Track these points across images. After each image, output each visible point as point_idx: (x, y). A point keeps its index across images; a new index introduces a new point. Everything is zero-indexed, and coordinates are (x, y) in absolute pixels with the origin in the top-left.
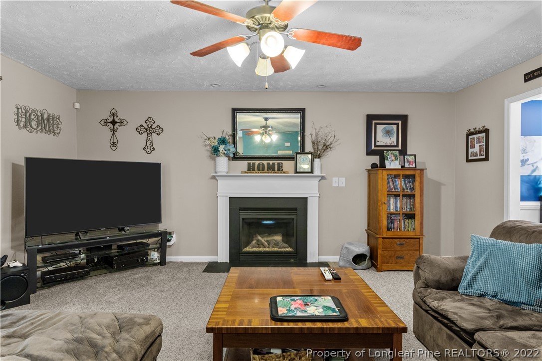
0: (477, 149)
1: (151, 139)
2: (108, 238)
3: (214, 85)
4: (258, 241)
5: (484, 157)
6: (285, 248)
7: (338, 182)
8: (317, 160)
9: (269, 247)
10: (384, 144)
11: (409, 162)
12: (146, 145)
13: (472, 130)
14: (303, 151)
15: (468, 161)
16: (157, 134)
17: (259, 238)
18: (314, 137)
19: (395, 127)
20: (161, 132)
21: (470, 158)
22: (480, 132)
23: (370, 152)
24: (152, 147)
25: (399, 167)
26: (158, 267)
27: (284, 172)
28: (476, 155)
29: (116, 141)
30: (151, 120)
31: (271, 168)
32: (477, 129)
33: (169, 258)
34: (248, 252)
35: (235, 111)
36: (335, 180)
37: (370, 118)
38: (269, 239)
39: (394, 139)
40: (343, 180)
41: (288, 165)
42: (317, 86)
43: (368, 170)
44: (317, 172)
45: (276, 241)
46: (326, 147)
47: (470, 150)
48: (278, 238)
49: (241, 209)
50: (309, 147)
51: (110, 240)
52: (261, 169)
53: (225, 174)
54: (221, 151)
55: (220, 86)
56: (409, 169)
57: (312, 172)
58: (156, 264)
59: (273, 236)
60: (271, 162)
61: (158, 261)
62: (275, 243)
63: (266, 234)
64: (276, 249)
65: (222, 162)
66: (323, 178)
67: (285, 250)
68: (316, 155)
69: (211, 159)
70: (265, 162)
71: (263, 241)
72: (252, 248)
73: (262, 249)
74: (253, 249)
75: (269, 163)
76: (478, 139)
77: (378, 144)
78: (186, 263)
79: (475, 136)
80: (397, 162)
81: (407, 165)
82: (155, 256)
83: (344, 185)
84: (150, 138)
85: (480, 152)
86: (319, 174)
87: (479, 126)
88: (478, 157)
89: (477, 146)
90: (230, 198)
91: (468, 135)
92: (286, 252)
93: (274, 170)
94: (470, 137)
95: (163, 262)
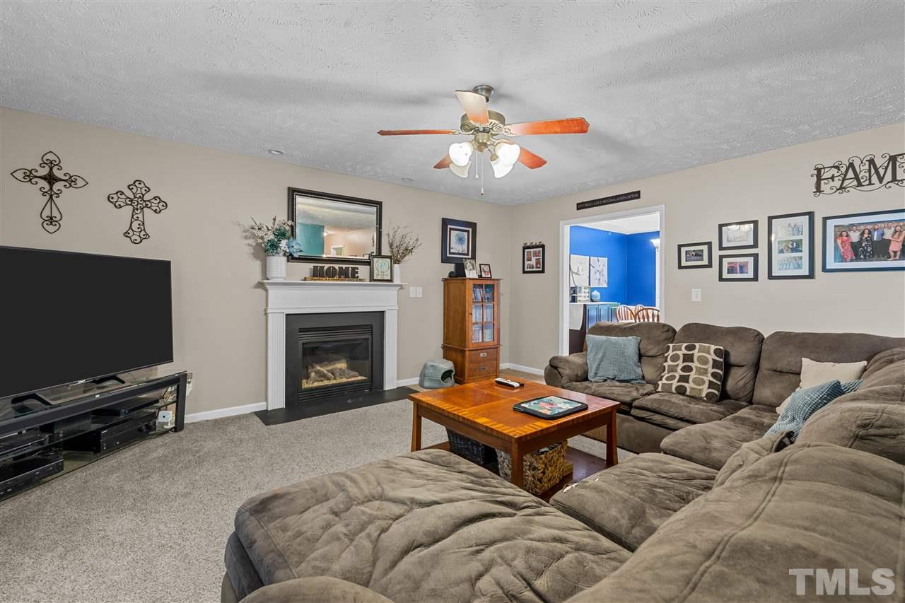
0: (533, 262)
1: (141, 219)
2: (98, 396)
3: (273, 152)
4: (317, 372)
5: (541, 269)
6: (354, 376)
7: (415, 292)
8: (396, 266)
9: (335, 379)
10: (456, 252)
11: (484, 272)
12: (131, 228)
13: (528, 244)
14: (379, 255)
15: (524, 272)
16: (155, 211)
17: (319, 368)
18: (391, 237)
19: (466, 234)
20: (162, 208)
21: (526, 270)
22: (537, 247)
23: (445, 260)
24: (143, 233)
25: (477, 277)
26: (172, 435)
27: (361, 280)
28: (533, 268)
29: (55, 213)
30: (142, 185)
31: (344, 274)
32: (534, 244)
33: (189, 418)
34: (311, 389)
35: (293, 193)
36: (412, 289)
37: (445, 222)
38: (329, 368)
39: (465, 247)
40: (420, 289)
41: (363, 271)
42: (403, 179)
43: (445, 280)
44: (397, 281)
45: (340, 369)
46: (408, 251)
47: (527, 263)
48: (342, 365)
49: (302, 330)
50: (386, 251)
51: (102, 399)
52: (331, 274)
53: (283, 281)
54: (282, 248)
55: (282, 153)
56: (486, 279)
57: (391, 281)
58: (167, 432)
59: (335, 364)
60: (344, 266)
61: (170, 426)
62: (339, 372)
63: (325, 363)
64: (344, 380)
65: (278, 264)
66: (401, 287)
67: (356, 379)
68: (395, 259)
69: (255, 257)
70: (337, 266)
71: (325, 372)
72: (313, 383)
73: (326, 383)
74: (316, 384)
75: (342, 268)
76: (535, 253)
77: (452, 251)
78: (221, 419)
79: (532, 250)
80: (474, 271)
81: (483, 275)
82: (167, 417)
83: (421, 296)
84: (140, 216)
85: (537, 264)
86: (400, 283)
87: (536, 242)
88: (535, 269)
89: (534, 259)
90: (287, 315)
91: (524, 248)
92: (358, 382)
93: (347, 276)
94: (526, 250)
95: (179, 425)
